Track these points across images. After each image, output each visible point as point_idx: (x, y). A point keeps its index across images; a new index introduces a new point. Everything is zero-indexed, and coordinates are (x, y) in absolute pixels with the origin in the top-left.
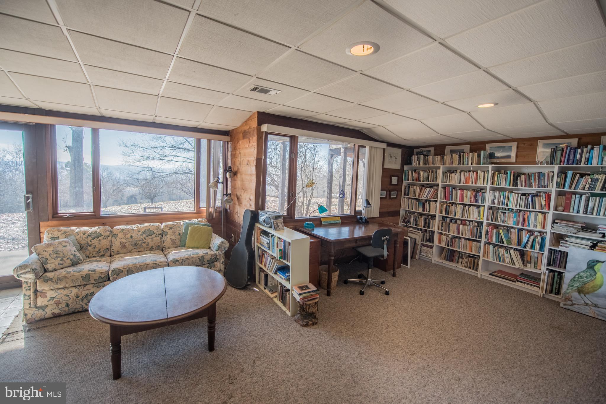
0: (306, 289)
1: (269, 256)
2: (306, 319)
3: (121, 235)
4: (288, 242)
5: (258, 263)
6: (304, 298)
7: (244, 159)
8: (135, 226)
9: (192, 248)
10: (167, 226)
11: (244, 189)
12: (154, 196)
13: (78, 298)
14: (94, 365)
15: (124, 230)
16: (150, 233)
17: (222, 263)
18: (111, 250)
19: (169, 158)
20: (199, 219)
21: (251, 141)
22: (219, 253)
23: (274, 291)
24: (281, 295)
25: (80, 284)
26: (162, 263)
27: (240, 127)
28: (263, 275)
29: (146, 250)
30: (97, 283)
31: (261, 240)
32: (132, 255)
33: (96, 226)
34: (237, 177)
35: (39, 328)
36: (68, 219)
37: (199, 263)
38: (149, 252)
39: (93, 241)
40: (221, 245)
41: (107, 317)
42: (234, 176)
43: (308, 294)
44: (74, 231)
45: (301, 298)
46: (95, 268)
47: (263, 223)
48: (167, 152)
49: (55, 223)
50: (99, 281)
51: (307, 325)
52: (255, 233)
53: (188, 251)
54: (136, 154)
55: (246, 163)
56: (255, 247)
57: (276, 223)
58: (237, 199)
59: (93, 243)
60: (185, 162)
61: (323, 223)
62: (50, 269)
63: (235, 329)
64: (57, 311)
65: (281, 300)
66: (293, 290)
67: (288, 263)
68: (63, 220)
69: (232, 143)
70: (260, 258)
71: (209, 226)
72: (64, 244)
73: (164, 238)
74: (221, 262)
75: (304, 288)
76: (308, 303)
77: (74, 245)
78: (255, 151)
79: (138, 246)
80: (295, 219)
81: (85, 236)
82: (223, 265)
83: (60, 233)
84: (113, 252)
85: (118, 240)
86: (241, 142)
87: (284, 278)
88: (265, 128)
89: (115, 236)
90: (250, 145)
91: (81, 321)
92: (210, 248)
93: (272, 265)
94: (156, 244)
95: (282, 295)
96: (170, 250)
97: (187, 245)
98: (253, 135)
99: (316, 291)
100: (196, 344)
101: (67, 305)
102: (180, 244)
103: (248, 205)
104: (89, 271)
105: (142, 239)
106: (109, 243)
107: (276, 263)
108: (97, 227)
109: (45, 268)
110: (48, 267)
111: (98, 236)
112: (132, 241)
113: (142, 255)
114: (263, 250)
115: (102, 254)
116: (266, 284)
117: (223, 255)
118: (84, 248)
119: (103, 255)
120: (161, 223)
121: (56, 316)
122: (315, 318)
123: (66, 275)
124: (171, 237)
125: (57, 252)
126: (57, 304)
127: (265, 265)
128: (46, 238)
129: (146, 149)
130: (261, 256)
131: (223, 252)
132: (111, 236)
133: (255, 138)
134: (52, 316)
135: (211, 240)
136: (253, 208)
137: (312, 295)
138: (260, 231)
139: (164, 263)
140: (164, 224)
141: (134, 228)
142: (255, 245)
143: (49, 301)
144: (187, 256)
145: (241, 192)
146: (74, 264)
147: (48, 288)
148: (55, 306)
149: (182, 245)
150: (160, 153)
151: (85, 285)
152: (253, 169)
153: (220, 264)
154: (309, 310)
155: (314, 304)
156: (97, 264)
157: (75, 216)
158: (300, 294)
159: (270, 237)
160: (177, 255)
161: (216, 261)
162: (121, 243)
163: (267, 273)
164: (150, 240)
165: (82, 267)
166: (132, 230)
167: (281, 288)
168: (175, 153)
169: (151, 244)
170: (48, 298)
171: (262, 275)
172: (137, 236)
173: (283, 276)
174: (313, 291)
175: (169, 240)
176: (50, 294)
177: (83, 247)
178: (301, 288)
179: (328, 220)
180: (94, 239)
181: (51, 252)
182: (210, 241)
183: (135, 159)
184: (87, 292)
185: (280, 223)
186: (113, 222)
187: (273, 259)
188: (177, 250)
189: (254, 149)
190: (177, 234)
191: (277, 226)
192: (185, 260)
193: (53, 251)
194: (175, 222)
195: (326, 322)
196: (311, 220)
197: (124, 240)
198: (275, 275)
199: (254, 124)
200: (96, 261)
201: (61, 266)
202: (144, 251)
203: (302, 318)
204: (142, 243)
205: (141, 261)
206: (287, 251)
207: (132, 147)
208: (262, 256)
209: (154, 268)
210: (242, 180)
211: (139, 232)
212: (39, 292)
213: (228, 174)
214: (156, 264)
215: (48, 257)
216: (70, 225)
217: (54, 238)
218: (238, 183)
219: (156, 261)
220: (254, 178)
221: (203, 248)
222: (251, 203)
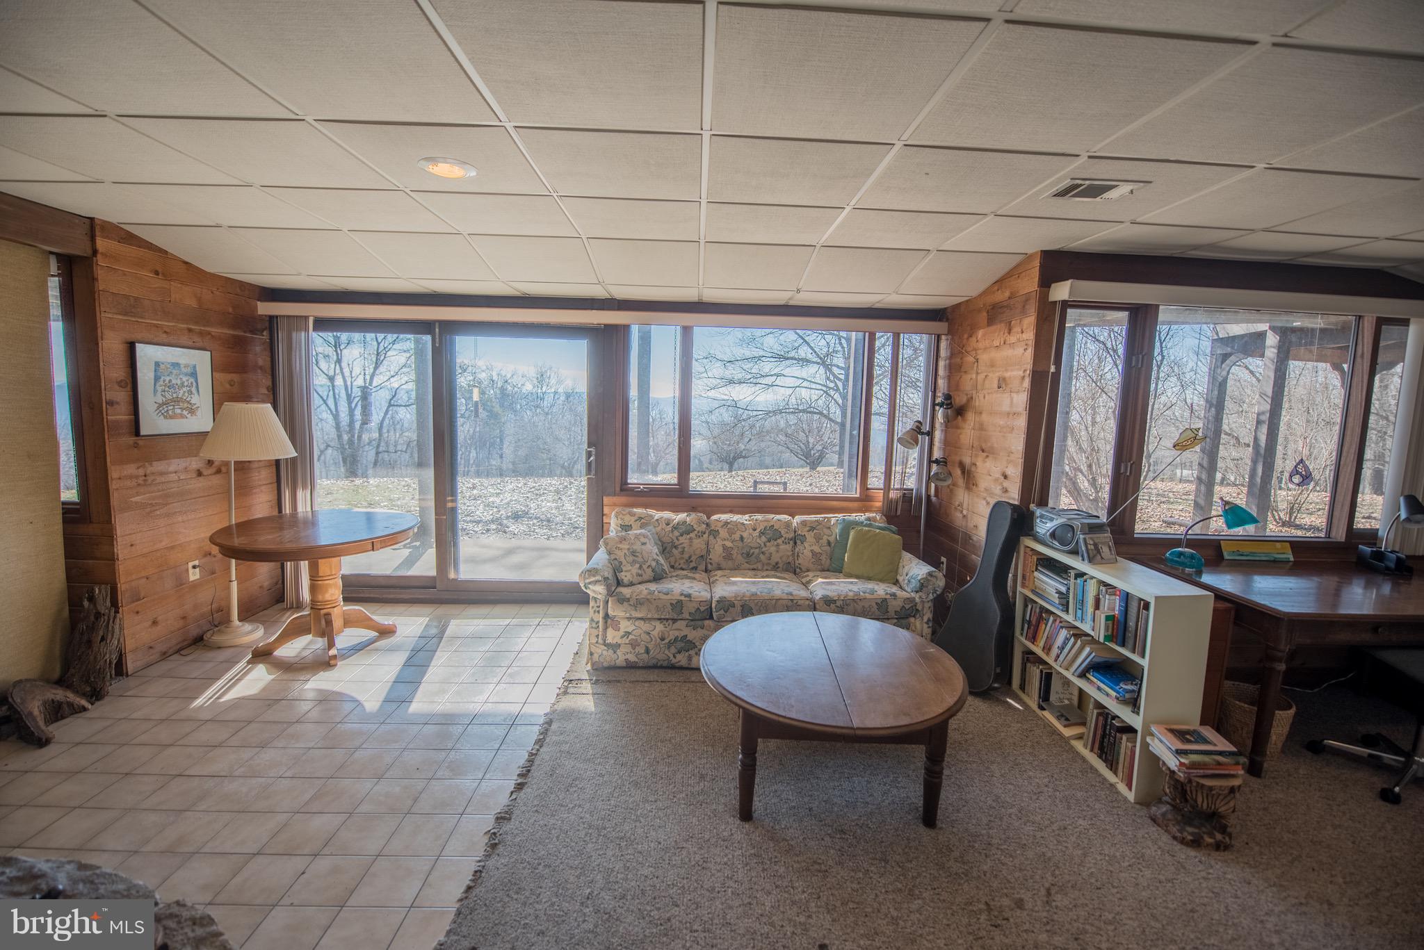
0: (1196, 742)
1: (1062, 627)
2: (1191, 825)
3: (723, 533)
4: (1141, 600)
5: (1023, 639)
6: (1193, 766)
7: (991, 375)
8: (747, 517)
9: (857, 577)
10: (804, 523)
11: (986, 450)
12: (735, 459)
13: (663, 642)
14: (702, 777)
15: (728, 523)
16: (772, 534)
17: (927, 623)
18: (708, 560)
19: (768, 380)
20: (868, 515)
21: (1016, 329)
22: (920, 597)
23: (1073, 721)
24: (1098, 737)
25: (667, 617)
26: (802, 602)
27: (980, 295)
28: (1038, 671)
29: (765, 567)
30: (692, 620)
31: (1037, 583)
32: (745, 576)
33: (683, 511)
34: (964, 420)
35: (609, 681)
36: (642, 494)
37: (877, 613)
38: (773, 573)
39: (682, 539)
40: (926, 579)
41: (739, 693)
42: (956, 418)
43: (1206, 759)
44: (651, 516)
45: (1182, 764)
46: (691, 592)
47: (1048, 539)
48: (767, 367)
49: (623, 499)
50: (697, 618)
51: (1196, 843)
52: (1019, 563)
53: (852, 583)
54: (710, 374)
55: (996, 386)
56: (1015, 597)
57: (1092, 542)
58: (963, 472)
59: (681, 542)
60: (799, 387)
61: (1226, 556)
62: (626, 581)
63: (978, 792)
64: (632, 658)
65: (1096, 749)
66: (1152, 734)
67: (1135, 657)
68: (635, 496)
69: (952, 339)
70: (1029, 628)
71: (894, 533)
72: (643, 540)
73: (799, 548)
74: (925, 619)
75: (1188, 737)
76: (1208, 783)
77: (656, 544)
78: (1030, 353)
79: (753, 558)
80: (1135, 536)
81: (669, 528)
82: (929, 627)
83: (633, 519)
84: (711, 563)
85: (720, 542)
86: (980, 333)
87: (1114, 694)
88: (1061, 291)
89: (714, 533)
90: (1012, 339)
91: (669, 684)
92: (896, 582)
93: (1074, 651)
94: (784, 559)
95: (1103, 736)
96: (811, 574)
97: (846, 569)
98: (1024, 312)
99: (1231, 754)
100: (890, 799)
101: (647, 651)
102: (831, 565)
103: (997, 490)
104: (682, 594)
105: (758, 545)
106: (704, 546)
107: (1087, 650)
108: (686, 514)
109: (617, 579)
110: (623, 577)
111: (687, 530)
112: (743, 548)
113: (763, 577)
114: (1042, 608)
115: (692, 565)
116: (1045, 696)
117: (930, 604)
118: (668, 550)
119: (695, 568)
120: (793, 516)
121: (630, 666)
122: (1223, 830)
123: (649, 597)
124: (812, 548)
125: (634, 553)
126: (634, 644)
127: (1047, 649)
128: (613, 523)
129: (728, 364)
130: (1034, 622)
131: (931, 597)
132: (707, 532)
133: (1030, 321)
134: (624, 664)
135: (901, 564)
136: (1014, 499)
137: (1219, 764)
138: (1035, 558)
139: (807, 602)
140: (798, 519)
141: (746, 522)
142: (1014, 593)
143: (622, 637)
144: (851, 594)
145: (976, 456)
146: (657, 578)
147: (622, 614)
148: (629, 648)
149: (834, 567)
150: (753, 371)
151: (674, 620)
152: (1021, 400)
153: (921, 623)
154: (1202, 802)
155: (1226, 792)
156: (691, 585)
157: (651, 490)
158: (1179, 752)
159: (1072, 580)
160: (829, 587)
161: (914, 616)
162: (724, 549)
163: (1051, 667)
164: (773, 549)
165: (670, 586)
166: (743, 524)
167: (1101, 718)
168: (780, 369)
169: (775, 558)
170: (621, 633)
171: (1035, 672)
172: (752, 538)
173: (1111, 688)
174: (1224, 752)
175: (807, 553)
176: (625, 626)
177: (666, 548)
178: (1181, 735)
179: (1247, 549)
180: (682, 535)
181: (626, 551)
182: (898, 568)
183: (709, 384)
184: (677, 633)
185: (1103, 543)
186: (709, 506)
187: (1076, 636)
188: (826, 578)
189: (1025, 350)
190: (824, 541)
191: (1095, 552)
192: (848, 602)
193: (629, 549)
194: (819, 517)
195: (1261, 853)
196: (1191, 543)
197: (729, 544)
198: (1079, 679)
199: (1030, 283)
200: (687, 577)
201: (640, 579)
202: (762, 570)
203: (1179, 818)
204: (759, 554)
205: (766, 591)
206: (1132, 624)
207: (705, 360)
208: (1038, 623)
209: (788, 609)
210: (981, 427)
211: (755, 530)
212: (610, 618)
213: (940, 413)
214: (792, 600)
215: (622, 559)
216: (646, 506)
217: (626, 528)
218: (968, 433)
219: (791, 594)
220: (1022, 422)
221: (882, 580)
222: (1006, 484)
